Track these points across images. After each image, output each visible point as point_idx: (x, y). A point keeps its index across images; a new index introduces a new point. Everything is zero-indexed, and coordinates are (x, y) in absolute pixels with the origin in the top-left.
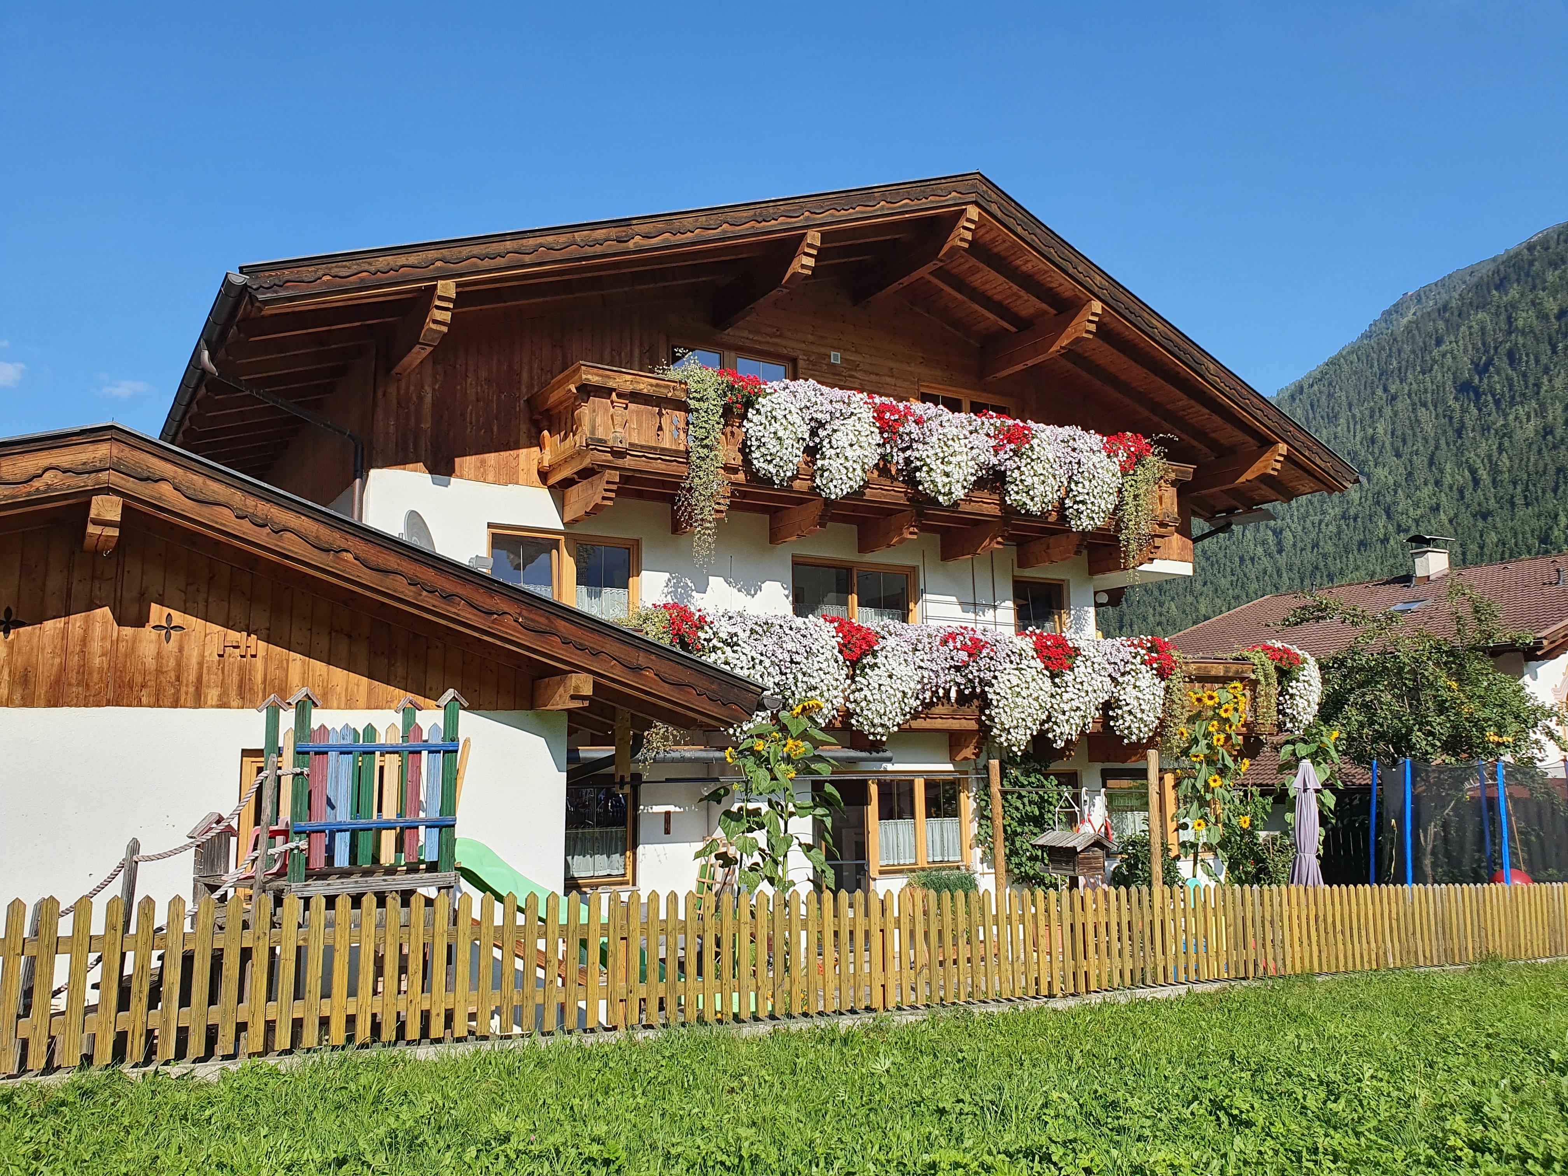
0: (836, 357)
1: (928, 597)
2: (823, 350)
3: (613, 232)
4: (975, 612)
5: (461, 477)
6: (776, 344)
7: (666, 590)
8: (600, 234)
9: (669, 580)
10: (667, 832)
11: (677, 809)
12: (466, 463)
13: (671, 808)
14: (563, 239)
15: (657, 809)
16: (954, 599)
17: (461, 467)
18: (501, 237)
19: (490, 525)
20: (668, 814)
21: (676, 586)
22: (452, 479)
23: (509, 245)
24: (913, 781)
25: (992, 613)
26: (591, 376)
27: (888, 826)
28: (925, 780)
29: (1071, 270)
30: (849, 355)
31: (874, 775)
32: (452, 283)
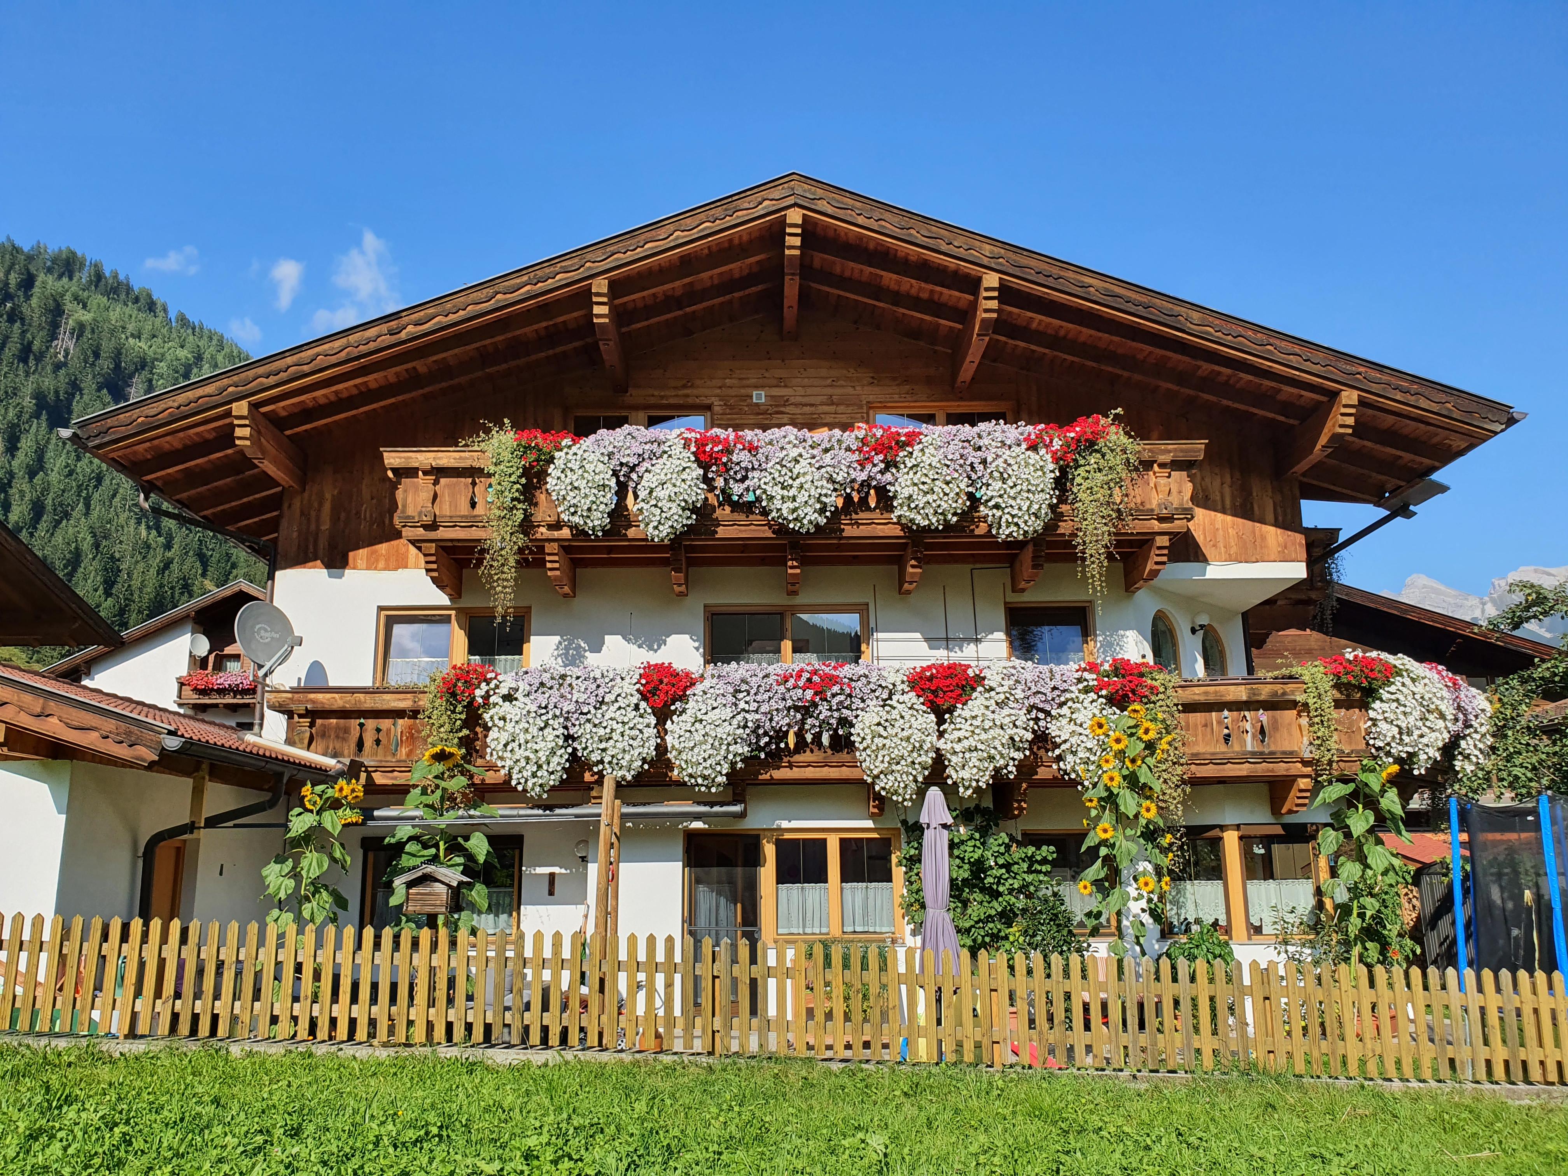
0: (759, 397)
1: (881, 635)
2: (743, 391)
3: (384, 328)
4: (947, 648)
5: (354, 568)
6: (687, 396)
7: (556, 653)
8: (372, 332)
9: (560, 643)
10: (551, 893)
11: (563, 871)
12: (360, 555)
13: (556, 870)
14: (338, 344)
15: (540, 870)
16: (918, 635)
17: (354, 559)
18: (282, 355)
19: (381, 609)
20: (552, 876)
21: (567, 648)
22: (347, 571)
23: (289, 360)
24: (825, 840)
25: (972, 646)
26: (393, 458)
27: (792, 891)
28: (841, 840)
29: (944, 247)
30: (776, 392)
31: (769, 834)
32: (244, 403)
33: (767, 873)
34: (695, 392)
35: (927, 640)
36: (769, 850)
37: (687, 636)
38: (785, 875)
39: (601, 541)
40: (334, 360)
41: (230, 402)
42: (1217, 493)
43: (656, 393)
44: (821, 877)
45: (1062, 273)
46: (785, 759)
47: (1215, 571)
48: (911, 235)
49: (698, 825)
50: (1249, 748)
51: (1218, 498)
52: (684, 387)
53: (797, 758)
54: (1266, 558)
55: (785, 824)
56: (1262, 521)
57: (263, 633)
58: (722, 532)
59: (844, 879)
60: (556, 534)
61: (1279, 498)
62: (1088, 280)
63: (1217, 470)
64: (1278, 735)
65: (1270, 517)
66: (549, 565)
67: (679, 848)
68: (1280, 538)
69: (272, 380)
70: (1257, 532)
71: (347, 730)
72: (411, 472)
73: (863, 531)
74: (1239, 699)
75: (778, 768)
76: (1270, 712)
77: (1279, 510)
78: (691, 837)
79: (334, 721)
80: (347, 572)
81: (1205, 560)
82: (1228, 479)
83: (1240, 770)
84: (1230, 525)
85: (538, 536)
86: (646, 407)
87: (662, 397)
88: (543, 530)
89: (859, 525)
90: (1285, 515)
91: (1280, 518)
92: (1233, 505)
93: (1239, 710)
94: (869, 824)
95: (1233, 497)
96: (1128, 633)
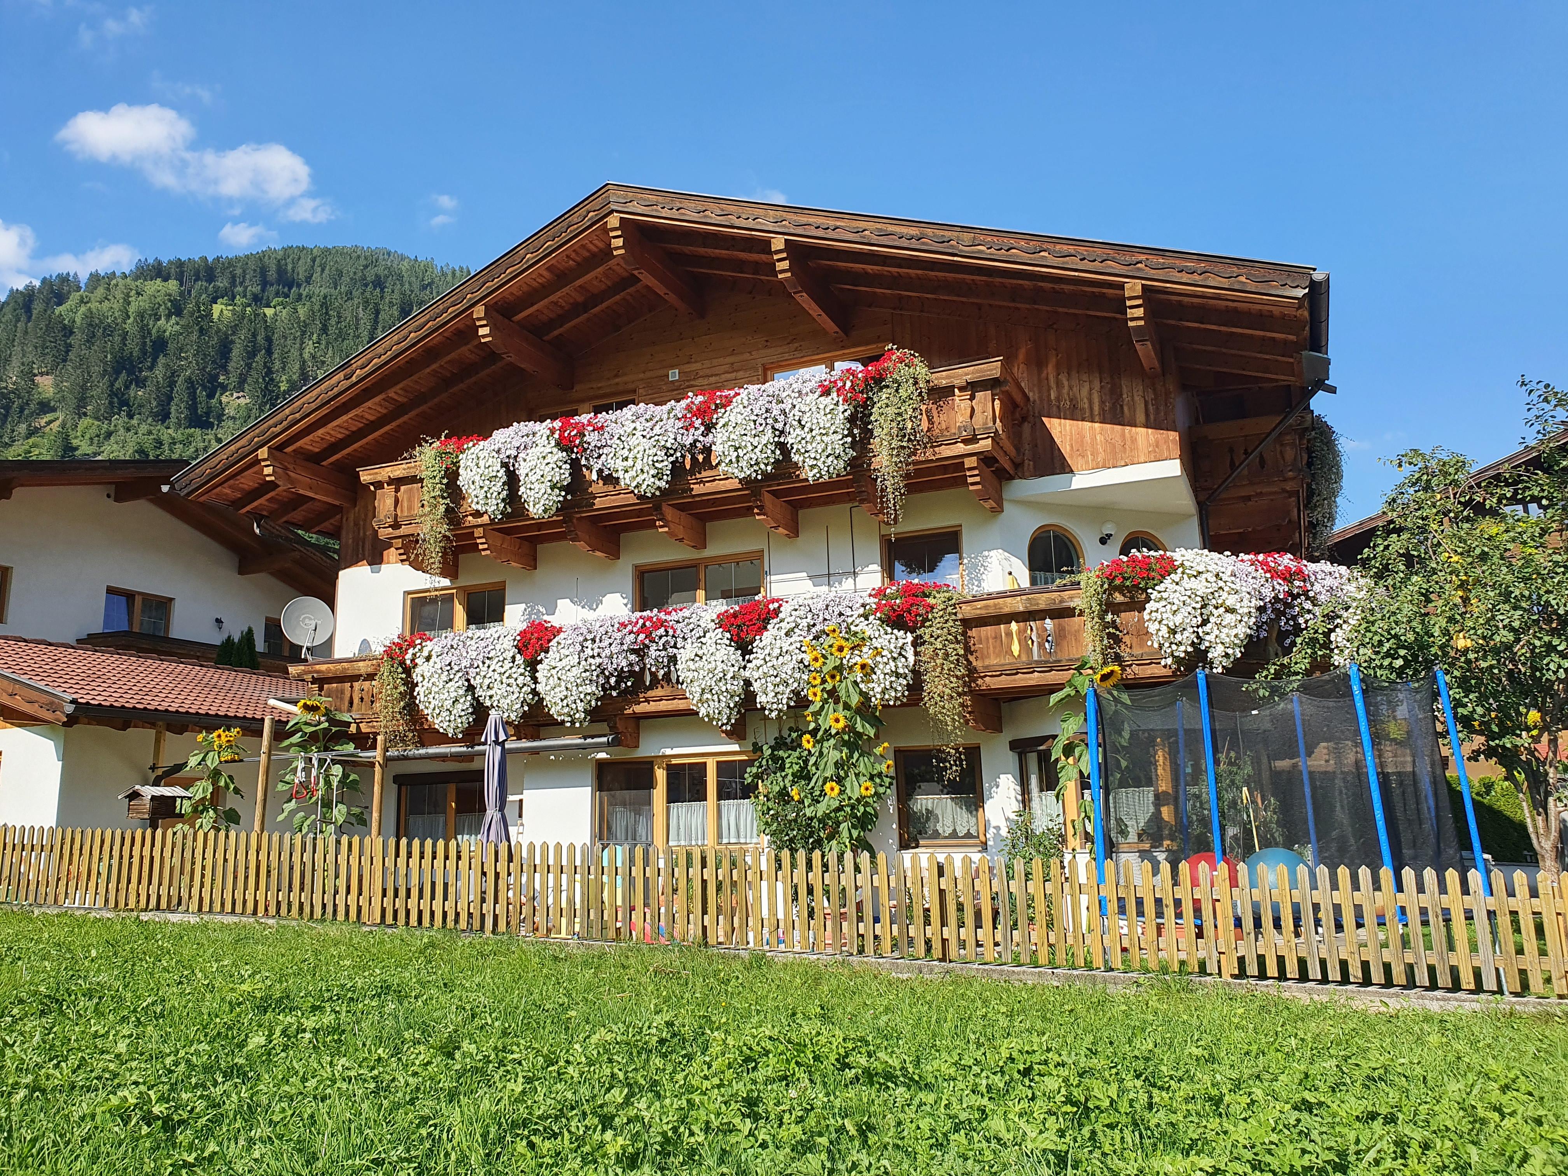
1: (773, 578)
4: (829, 584)
6: (617, 384)
7: (523, 617)
9: (525, 607)
16: (805, 574)
21: (530, 610)
24: (705, 763)
25: (850, 580)
26: (365, 476)
27: (680, 809)
28: (718, 762)
29: (737, 222)
30: (687, 368)
31: (659, 760)
32: (265, 449)
33: (659, 793)
34: (625, 379)
35: (811, 577)
36: (661, 775)
37: (618, 595)
38: (673, 796)
39: (505, 523)
40: (313, 406)
41: (257, 450)
42: (1085, 400)
43: (594, 386)
44: (701, 796)
45: (838, 224)
46: (641, 695)
47: (1081, 480)
48: (706, 216)
49: (602, 755)
50: (1036, 658)
51: (1086, 406)
52: (616, 376)
53: (650, 693)
54: (1136, 460)
55: (668, 752)
56: (1133, 425)
57: (307, 621)
58: (598, 503)
59: (720, 797)
60: (479, 521)
61: (1151, 396)
62: (862, 225)
63: (1085, 377)
64: (1065, 644)
65: (1141, 417)
66: (481, 547)
67: (589, 775)
68: (1151, 437)
69: (278, 429)
70: (1127, 435)
71: (342, 692)
72: (379, 485)
73: (709, 487)
74: (1017, 610)
75: (639, 703)
76: (1056, 621)
77: (1151, 407)
78: (601, 765)
79: (335, 685)
80: (383, 566)
81: (1072, 471)
82: (1097, 385)
83: (1030, 679)
84: (1098, 430)
85: (467, 524)
86: (590, 399)
87: (599, 388)
88: (470, 518)
89: (704, 483)
90: (1157, 411)
91: (1152, 417)
92: (1102, 410)
93: (1025, 621)
94: (736, 748)
95: (1102, 402)
96: (992, 553)
